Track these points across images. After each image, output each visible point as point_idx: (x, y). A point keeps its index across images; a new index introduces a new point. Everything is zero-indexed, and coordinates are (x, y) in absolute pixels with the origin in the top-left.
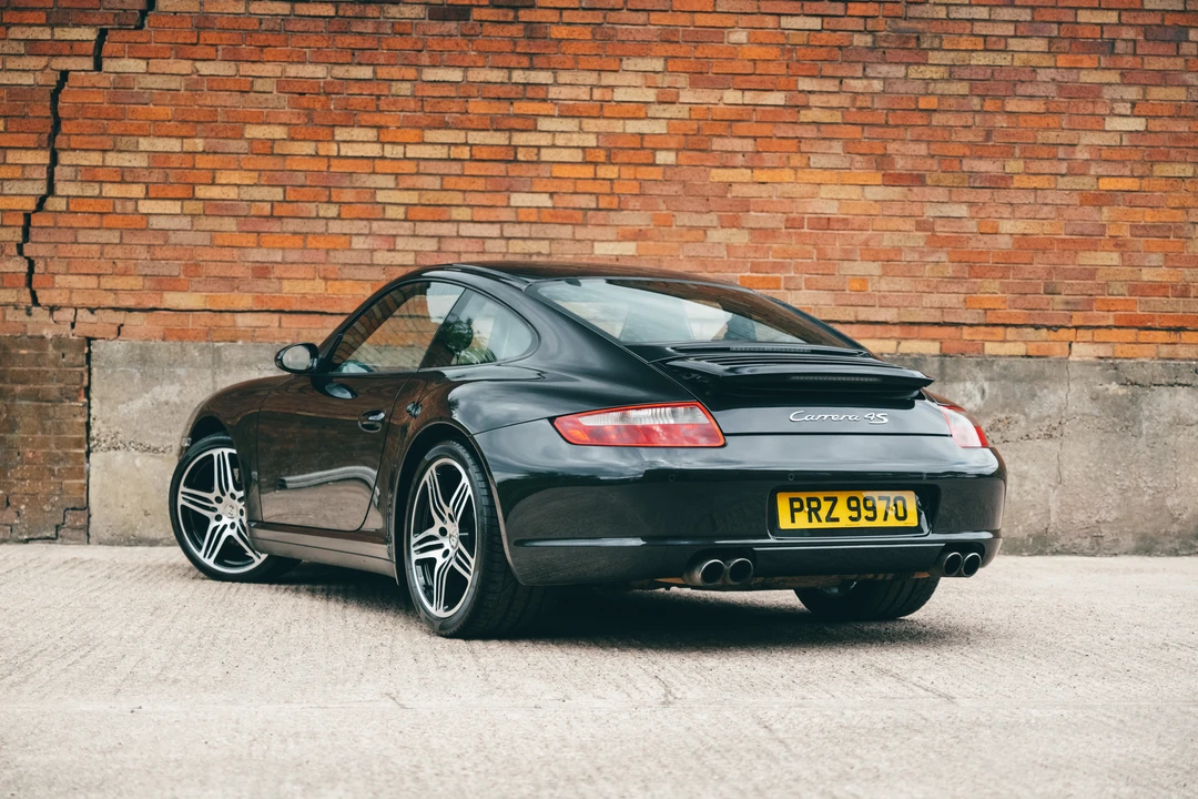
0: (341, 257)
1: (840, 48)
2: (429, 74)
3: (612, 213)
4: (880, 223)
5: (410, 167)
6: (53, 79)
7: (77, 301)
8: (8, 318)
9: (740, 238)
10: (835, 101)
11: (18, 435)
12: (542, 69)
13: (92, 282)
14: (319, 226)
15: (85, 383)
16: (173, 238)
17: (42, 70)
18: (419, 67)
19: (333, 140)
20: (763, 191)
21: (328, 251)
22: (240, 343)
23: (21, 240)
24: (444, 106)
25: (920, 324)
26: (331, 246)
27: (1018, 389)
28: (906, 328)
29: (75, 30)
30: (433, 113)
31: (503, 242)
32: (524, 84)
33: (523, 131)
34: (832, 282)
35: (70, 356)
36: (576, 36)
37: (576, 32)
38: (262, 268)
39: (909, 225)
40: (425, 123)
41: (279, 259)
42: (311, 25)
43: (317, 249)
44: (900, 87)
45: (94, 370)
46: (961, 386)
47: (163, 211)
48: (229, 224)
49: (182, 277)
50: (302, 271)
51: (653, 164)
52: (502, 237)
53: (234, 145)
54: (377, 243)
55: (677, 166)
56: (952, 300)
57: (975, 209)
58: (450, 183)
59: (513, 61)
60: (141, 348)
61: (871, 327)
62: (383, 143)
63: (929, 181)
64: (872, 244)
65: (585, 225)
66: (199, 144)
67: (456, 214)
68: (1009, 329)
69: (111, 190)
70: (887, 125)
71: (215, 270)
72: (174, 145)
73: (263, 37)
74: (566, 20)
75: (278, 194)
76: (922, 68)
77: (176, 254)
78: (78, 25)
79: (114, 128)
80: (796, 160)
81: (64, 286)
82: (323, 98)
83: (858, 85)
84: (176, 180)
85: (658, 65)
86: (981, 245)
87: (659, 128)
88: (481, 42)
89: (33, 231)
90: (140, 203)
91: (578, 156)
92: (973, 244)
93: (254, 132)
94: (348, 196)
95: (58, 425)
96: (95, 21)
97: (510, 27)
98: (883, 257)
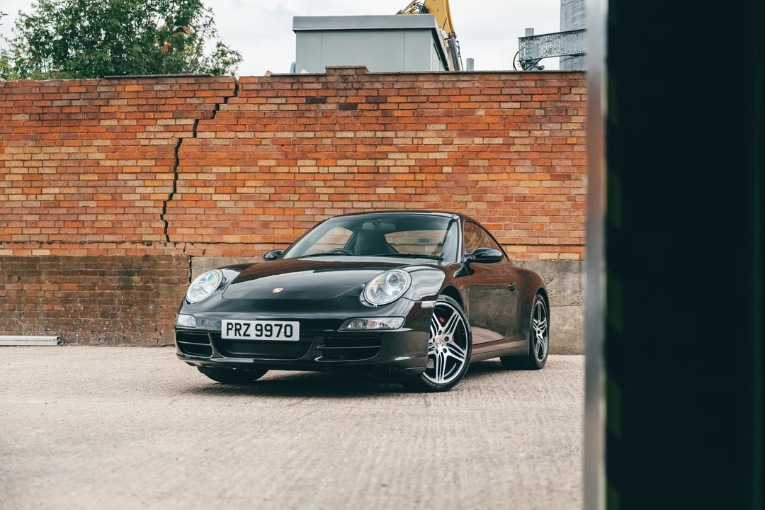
0: (300, 218)
1: (529, 116)
2: (339, 135)
3: (423, 196)
4: (549, 198)
5: (331, 177)
6: (175, 142)
7: (186, 240)
8: (157, 247)
9: (482, 206)
10: (527, 141)
11: (161, 298)
12: (390, 131)
13: (192, 231)
14: (290, 204)
15: (189, 276)
16: (227, 211)
17: (171, 138)
18: (334, 131)
19: (296, 165)
20: (494, 184)
21: (294, 215)
22: (256, 257)
23: (162, 213)
24: (346, 148)
25: (569, 245)
26: (296, 213)
28: (563, 247)
29: (186, 120)
30: (341, 152)
31: (373, 210)
32: (382, 138)
33: (381, 159)
34: (527, 226)
35: (182, 264)
36: (405, 115)
37: (406, 113)
38: (265, 224)
39: (563, 198)
40: (337, 157)
41: (273, 220)
42: (287, 114)
43: (289, 215)
44: (558, 134)
45: (193, 270)
47: (223, 199)
48: (251, 204)
49: (231, 228)
50: (283, 225)
51: (442, 173)
52: (372, 208)
53: (253, 169)
54: (316, 212)
55: (453, 173)
58: (349, 183)
59: (377, 127)
60: (213, 260)
61: (546, 247)
62: (319, 166)
63: (573, 178)
64: (546, 207)
65: (410, 201)
66: (238, 169)
67: (351, 198)
69: (200, 190)
70: (552, 152)
71: (244, 225)
72: (227, 170)
73: (265, 120)
74: (400, 108)
75: (272, 190)
76: (569, 124)
77: (228, 218)
78: (186, 118)
79: (202, 163)
80: (509, 169)
81: (181, 233)
82: (292, 147)
83: (538, 133)
84: (229, 185)
85: (443, 127)
87: (444, 156)
88: (362, 119)
89: (167, 209)
90: (213, 196)
91: (407, 170)
93: (261, 163)
94: (303, 190)
95: (177, 295)
96: (194, 116)
97: (375, 112)
98: (551, 214)
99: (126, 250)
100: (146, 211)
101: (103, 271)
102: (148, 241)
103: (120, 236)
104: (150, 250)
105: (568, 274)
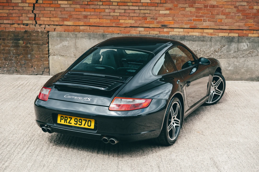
0: (103, 14)
3: (164, 4)
7: (45, 23)
8: (31, 27)
9: (193, 10)
11: (34, 52)
13: (49, 19)
14: (98, 7)
15: (48, 41)
16: (66, 9)
22: (81, 33)
23: (33, 9)
25: (234, 30)
26: (101, 11)
27: (256, 45)
28: (231, 30)
31: (139, 11)
34: (214, 20)
35: (44, 35)
38: (85, 16)
39: (233, 7)
41: (89, 14)
43: (97, 12)
45: (50, 38)
46: (243, 44)
47: (64, 3)
48: (78, 6)
49: (68, 18)
50: (94, 17)
52: (139, 9)
54: (111, 11)
56: (241, 24)
57: (248, 3)
60: (60, 34)
61: (222, 30)
64: (224, 11)
65: (157, 7)
67: (129, 4)
68: (254, 31)
71: (75, 16)
77: (67, 13)
81: (43, 20)
86: (249, 11)
89: (35, 8)
90: (58, 1)
92: (247, 11)
94: (104, 0)
95: (42, 50)
98: (226, 14)
99: (15, 28)
100: (24, 8)
101: (4, 38)
102: (26, 24)
103: (12, 21)
104: (27, 28)
105: (232, 43)
